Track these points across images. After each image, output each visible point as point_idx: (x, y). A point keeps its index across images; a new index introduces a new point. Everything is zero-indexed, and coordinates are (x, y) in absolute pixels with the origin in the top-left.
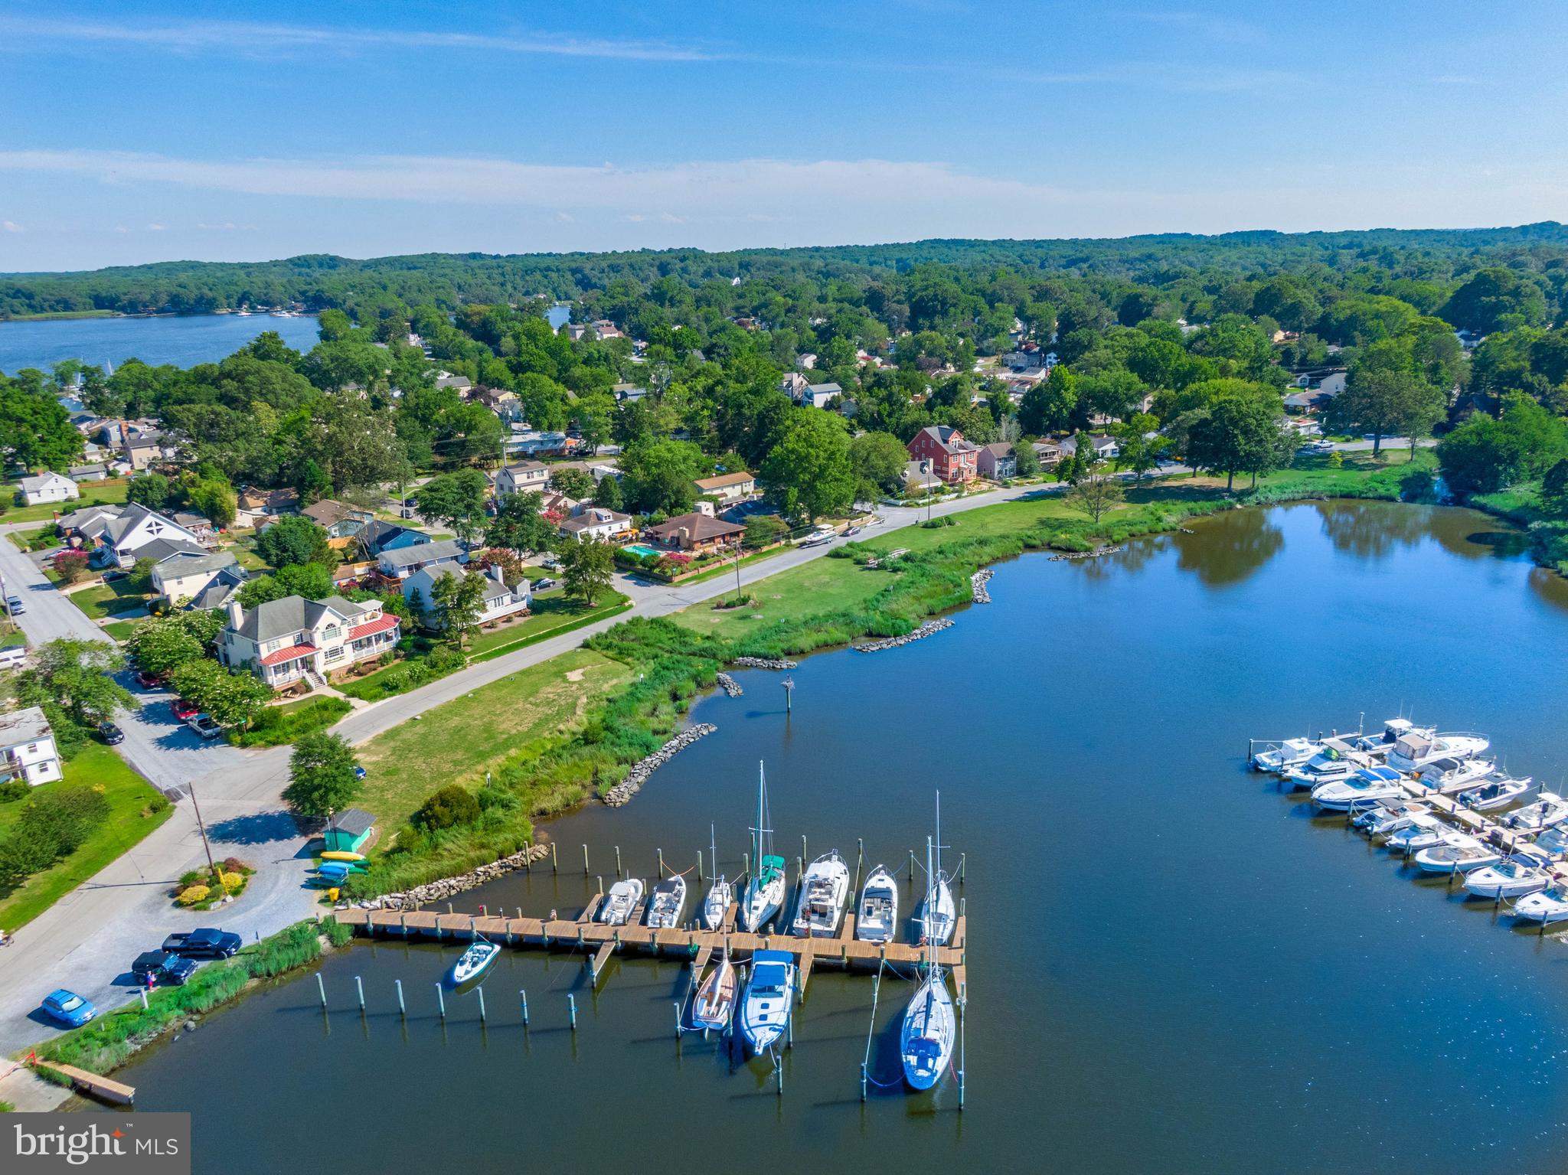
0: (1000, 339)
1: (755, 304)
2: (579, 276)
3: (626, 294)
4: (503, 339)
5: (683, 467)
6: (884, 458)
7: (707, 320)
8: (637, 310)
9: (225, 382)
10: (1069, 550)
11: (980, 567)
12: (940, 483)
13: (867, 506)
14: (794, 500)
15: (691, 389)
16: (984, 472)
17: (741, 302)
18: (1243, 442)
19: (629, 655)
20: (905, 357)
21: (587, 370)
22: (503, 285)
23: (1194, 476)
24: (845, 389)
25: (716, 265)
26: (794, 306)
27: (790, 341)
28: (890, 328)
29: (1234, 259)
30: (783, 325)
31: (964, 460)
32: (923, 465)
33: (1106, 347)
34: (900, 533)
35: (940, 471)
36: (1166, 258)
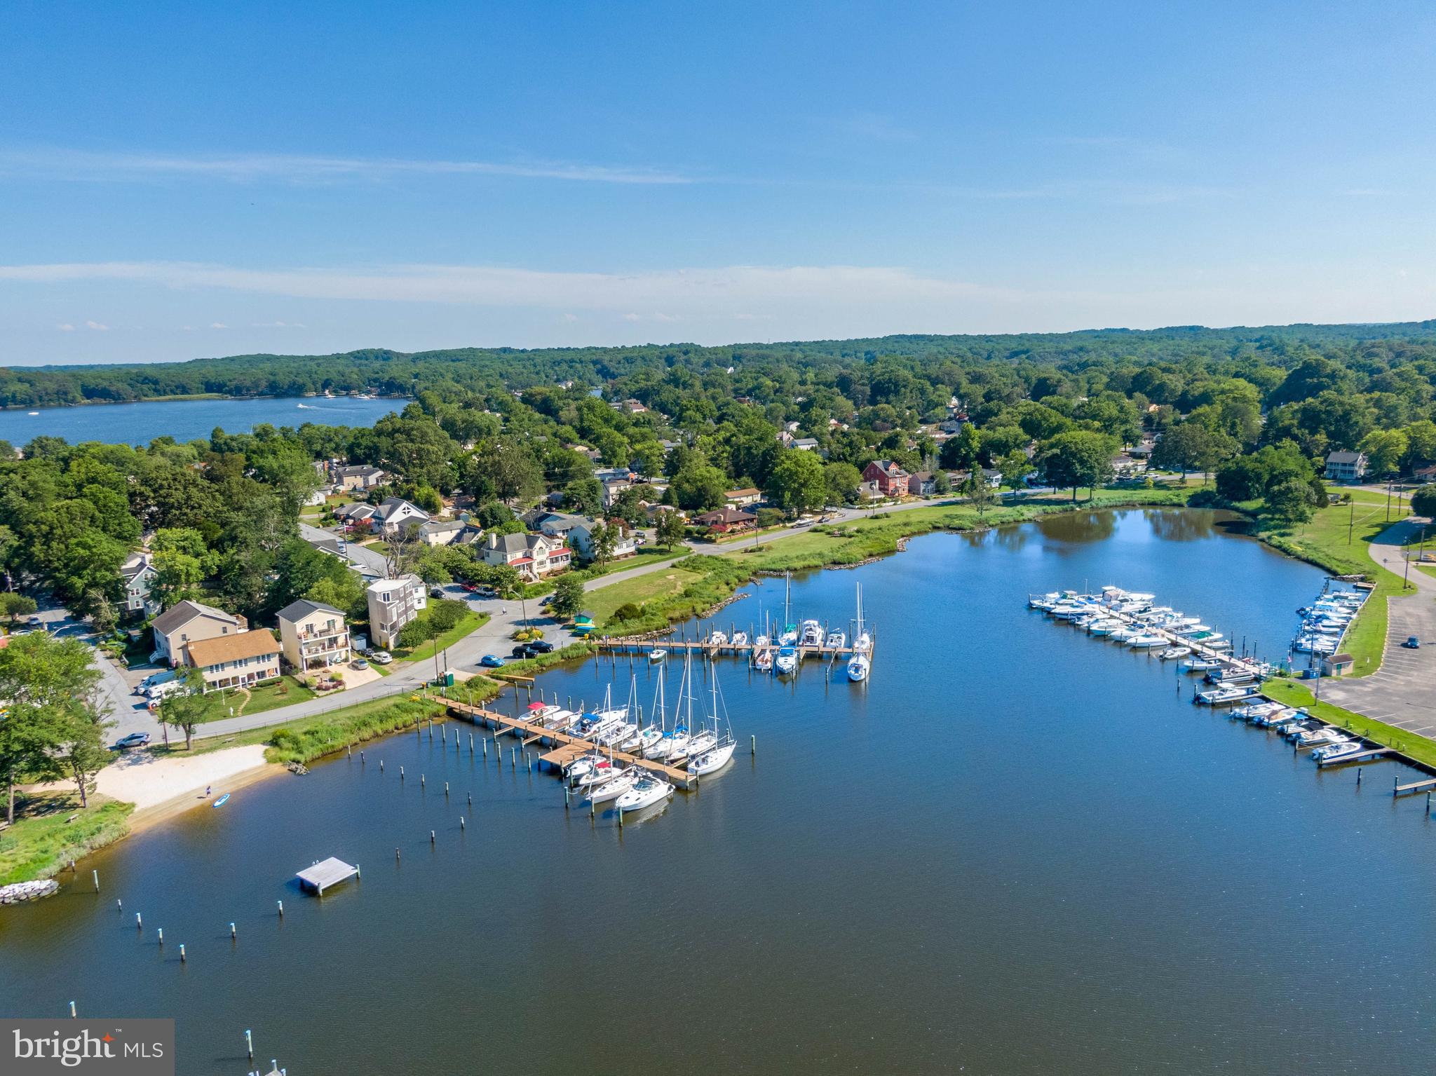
0: (938, 410)
1: (750, 386)
2: (599, 366)
3: (647, 380)
4: (561, 413)
5: (716, 482)
6: (846, 478)
7: (714, 398)
8: (659, 391)
9: (396, 435)
10: (960, 529)
11: (903, 536)
12: (883, 496)
13: (834, 509)
14: (788, 499)
15: (715, 439)
16: (913, 490)
17: (738, 385)
18: (1078, 467)
19: (699, 569)
20: (866, 423)
21: (637, 430)
22: (537, 373)
23: (1055, 493)
24: (820, 442)
25: (714, 357)
26: (780, 388)
27: (779, 412)
28: (855, 404)
29: (1155, 350)
30: (772, 401)
31: (900, 482)
32: (871, 484)
33: (1008, 413)
34: (856, 521)
35: (883, 489)
36: (1095, 350)
